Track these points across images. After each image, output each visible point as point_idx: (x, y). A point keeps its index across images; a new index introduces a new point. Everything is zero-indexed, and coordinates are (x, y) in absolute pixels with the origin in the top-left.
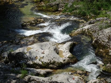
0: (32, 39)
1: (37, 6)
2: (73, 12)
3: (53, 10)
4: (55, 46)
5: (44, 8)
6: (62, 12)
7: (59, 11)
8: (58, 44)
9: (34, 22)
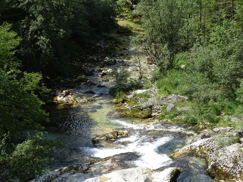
0: (108, 163)
1: (117, 110)
2: (175, 118)
3: (144, 116)
4: (147, 174)
5: (128, 113)
6: (157, 119)
7: (153, 118)
8: (152, 172)
9: (112, 136)
